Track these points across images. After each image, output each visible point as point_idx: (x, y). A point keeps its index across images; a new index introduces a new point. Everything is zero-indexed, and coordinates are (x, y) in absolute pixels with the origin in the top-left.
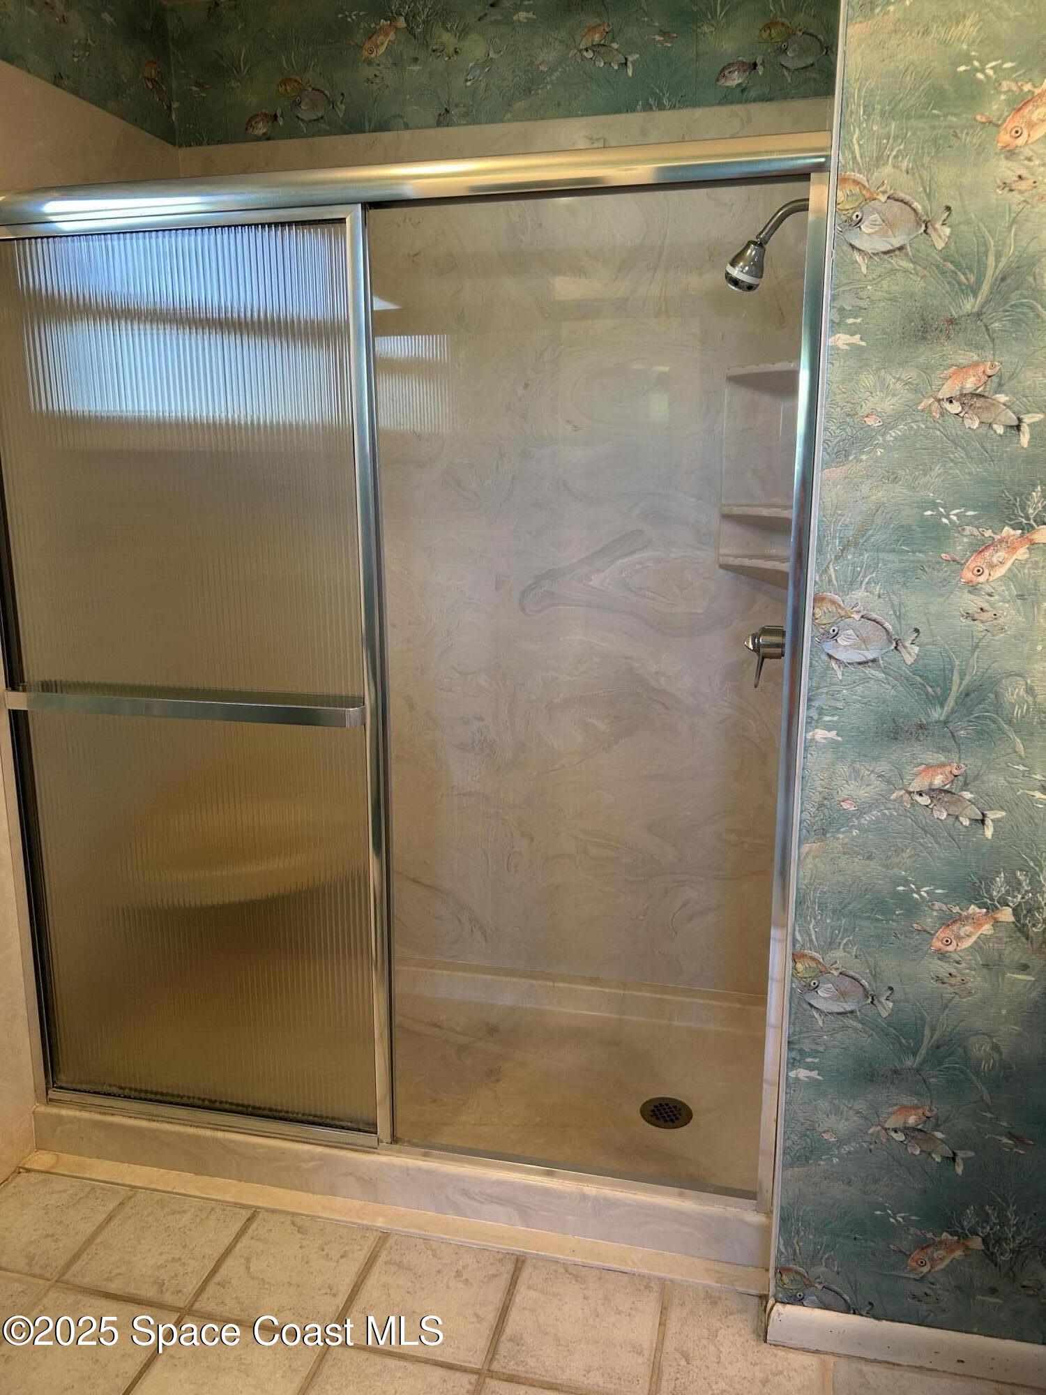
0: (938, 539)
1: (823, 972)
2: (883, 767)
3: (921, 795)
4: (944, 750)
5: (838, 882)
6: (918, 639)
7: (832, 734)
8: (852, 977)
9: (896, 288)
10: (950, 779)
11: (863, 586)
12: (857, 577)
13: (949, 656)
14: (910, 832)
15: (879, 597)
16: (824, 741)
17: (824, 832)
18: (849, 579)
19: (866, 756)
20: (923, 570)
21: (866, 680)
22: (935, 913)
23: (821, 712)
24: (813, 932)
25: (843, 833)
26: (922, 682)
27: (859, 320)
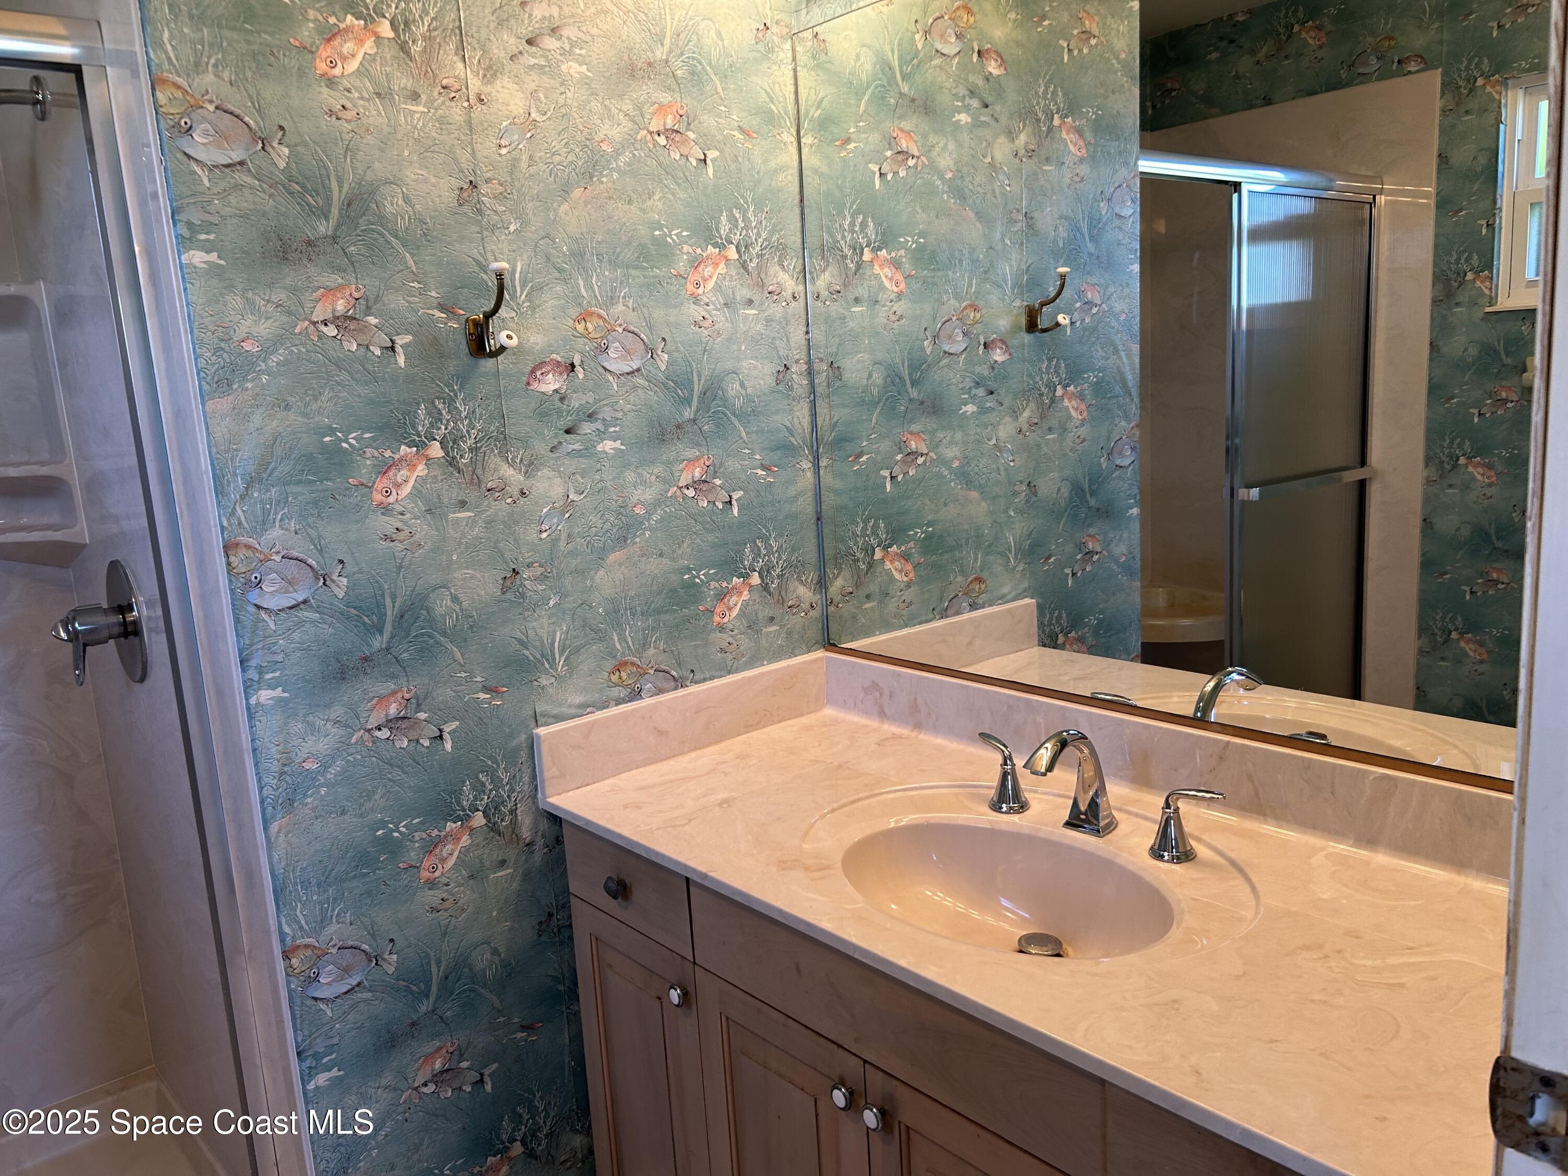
0: (341, 464)
1: (320, 955)
2: (337, 711)
3: (380, 729)
4: (393, 677)
5: (316, 851)
6: (344, 570)
7: (278, 692)
8: (351, 947)
9: (245, 204)
10: (403, 705)
11: (277, 524)
12: (269, 515)
13: (377, 582)
14: (377, 771)
15: (296, 533)
16: (271, 702)
17: (291, 801)
18: (261, 519)
19: (318, 706)
20: (334, 498)
21: (301, 623)
22: (417, 845)
23: (261, 670)
24: (301, 917)
25: (311, 796)
26: (357, 613)
27: (212, 237)
